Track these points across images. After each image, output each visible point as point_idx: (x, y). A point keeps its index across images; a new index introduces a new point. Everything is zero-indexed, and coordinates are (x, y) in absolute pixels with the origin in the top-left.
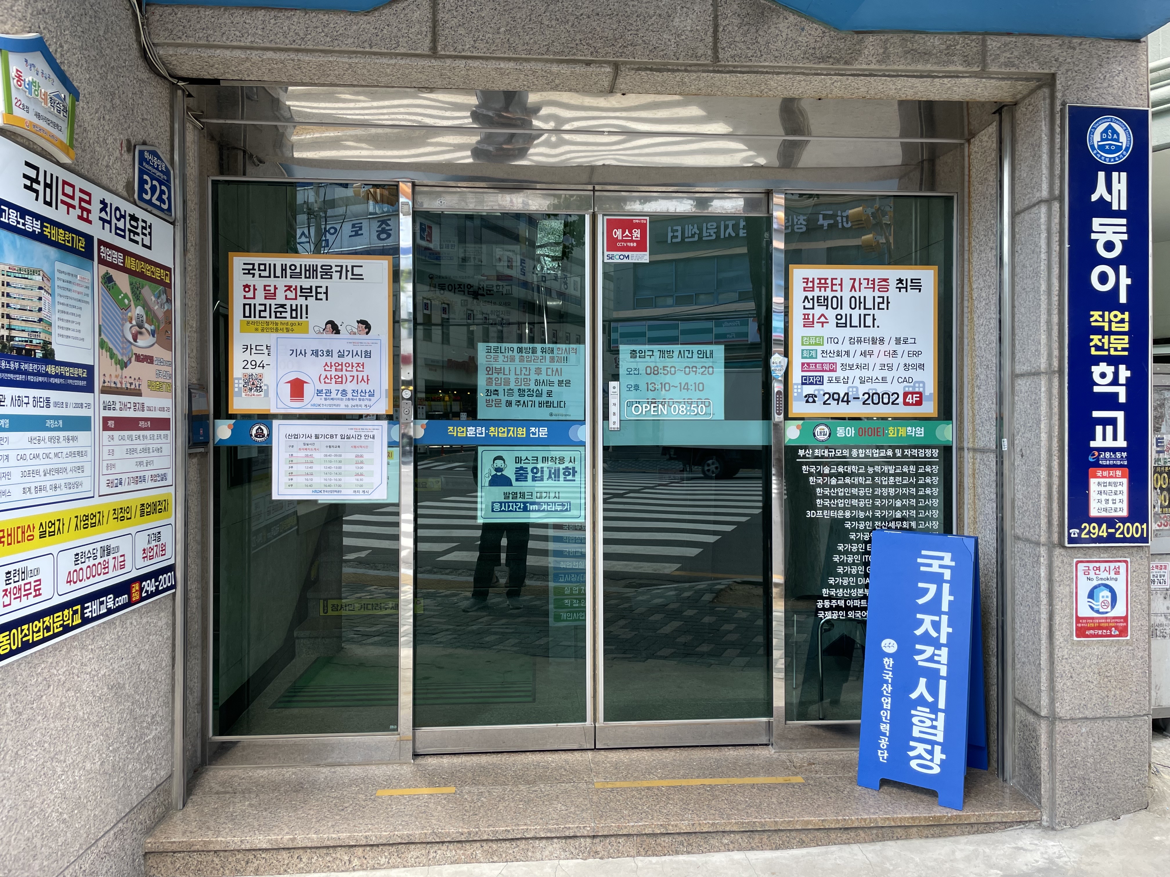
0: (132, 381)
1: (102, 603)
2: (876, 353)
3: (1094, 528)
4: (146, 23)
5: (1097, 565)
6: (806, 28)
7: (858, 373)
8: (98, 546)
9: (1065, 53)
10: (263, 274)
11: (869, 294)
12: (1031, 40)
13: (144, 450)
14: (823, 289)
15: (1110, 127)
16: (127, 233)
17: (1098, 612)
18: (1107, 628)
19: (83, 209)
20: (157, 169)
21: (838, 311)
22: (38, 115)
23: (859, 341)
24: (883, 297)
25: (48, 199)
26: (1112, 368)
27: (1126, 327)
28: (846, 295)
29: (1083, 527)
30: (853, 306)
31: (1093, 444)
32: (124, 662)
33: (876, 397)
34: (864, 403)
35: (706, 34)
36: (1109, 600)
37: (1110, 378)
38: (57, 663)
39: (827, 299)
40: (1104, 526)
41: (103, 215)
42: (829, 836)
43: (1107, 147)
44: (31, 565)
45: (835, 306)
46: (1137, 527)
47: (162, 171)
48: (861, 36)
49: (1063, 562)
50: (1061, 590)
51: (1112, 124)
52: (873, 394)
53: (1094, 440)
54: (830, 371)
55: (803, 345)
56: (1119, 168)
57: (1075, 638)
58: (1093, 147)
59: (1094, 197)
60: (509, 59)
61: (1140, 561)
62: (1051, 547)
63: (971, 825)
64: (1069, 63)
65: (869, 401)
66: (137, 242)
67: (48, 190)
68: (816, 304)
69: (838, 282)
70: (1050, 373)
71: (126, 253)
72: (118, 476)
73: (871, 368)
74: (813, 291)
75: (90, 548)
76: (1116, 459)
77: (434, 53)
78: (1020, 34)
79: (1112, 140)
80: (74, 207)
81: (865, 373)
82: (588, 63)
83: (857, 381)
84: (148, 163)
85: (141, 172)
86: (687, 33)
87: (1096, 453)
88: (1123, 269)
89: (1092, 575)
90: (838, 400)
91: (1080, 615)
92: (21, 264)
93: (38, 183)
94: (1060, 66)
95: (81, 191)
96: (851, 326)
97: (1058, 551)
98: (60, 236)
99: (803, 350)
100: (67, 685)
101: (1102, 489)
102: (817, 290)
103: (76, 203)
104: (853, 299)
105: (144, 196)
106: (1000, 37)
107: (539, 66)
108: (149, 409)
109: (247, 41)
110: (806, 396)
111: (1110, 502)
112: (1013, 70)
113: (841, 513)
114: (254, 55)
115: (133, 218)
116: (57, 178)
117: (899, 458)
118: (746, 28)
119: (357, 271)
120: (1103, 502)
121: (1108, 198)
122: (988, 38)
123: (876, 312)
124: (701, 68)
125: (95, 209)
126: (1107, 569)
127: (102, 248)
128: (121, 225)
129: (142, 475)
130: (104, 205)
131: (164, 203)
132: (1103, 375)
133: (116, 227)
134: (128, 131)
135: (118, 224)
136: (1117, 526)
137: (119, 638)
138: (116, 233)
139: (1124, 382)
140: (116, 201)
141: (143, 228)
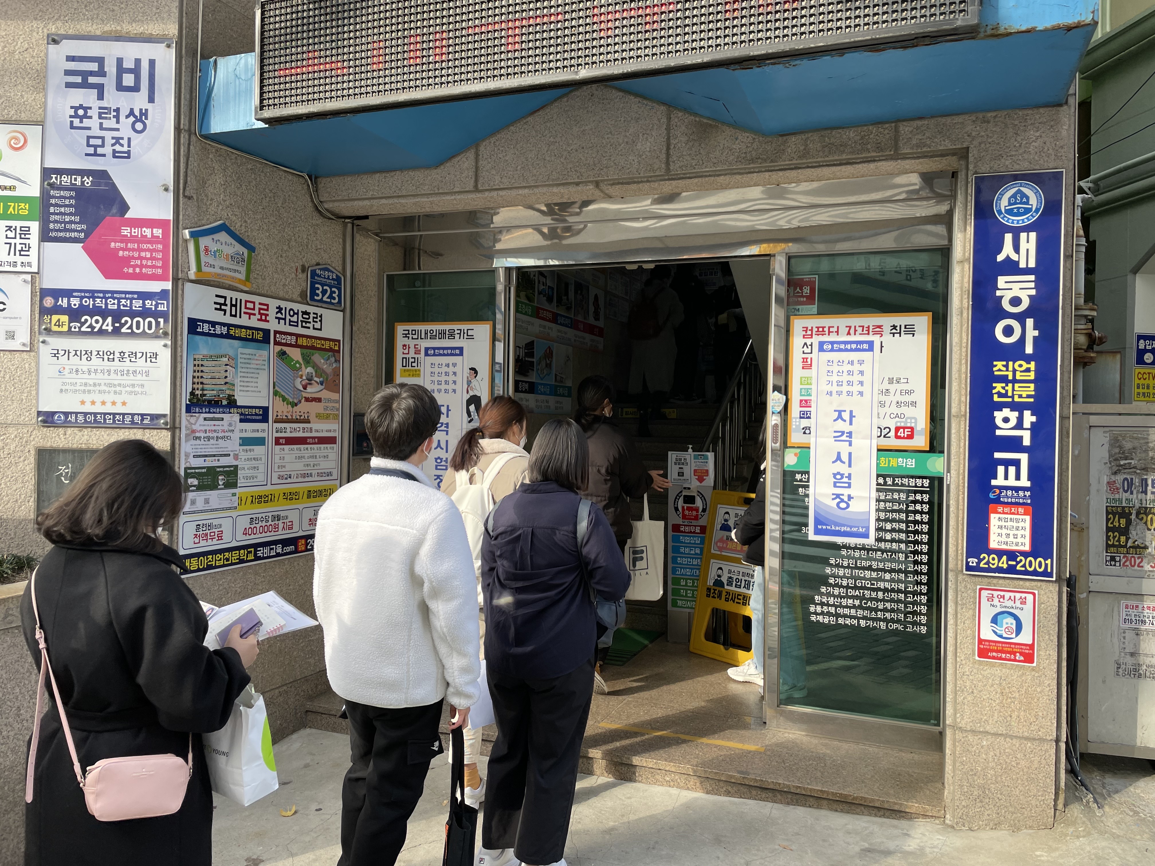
0: (302, 414)
1: (273, 549)
3: (993, 559)
4: (315, 189)
5: (1002, 593)
6: (740, 137)
9: (978, 128)
10: (415, 337)
12: (943, 120)
13: (311, 457)
14: (821, 336)
15: (1020, 191)
16: (300, 323)
17: (1001, 636)
18: (1010, 653)
19: (261, 315)
20: (328, 278)
22: (222, 268)
25: (233, 313)
26: (1016, 414)
27: (1032, 376)
29: (982, 557)
31: (994, 482)
32: (291, 587)
35: (661, 152)
36: (1014, 627)
37: (1013, 422)
38: (235, 580)
40: (1005, 558)
41: (279, 315)
42: (750, 792)
44: (215, 522)
46: (1040, 563)
47: (333, 279)
48: (785, 138)
49: (966, 587)
50: (966, 614)
51: (1021, 188)
53: (996, 478)
56: (1027, 229)
57: (977, 658)
58: (1000, 212)
59: (1000, 258)
60: (525, 187)
61: (1049, 595)
63: (879, 808)
64: (982, 136)
66: (309, 328)
67: (234, 308)
69: (835, 329)
70: (960, 416)
71: (298, 336)
72: (288, 473)
74: (812, 338)
75: (264, 515)
76: (1018, 497)
77: (476, 190)
78: (932, 117)
79: (1021, 203)
80: (254, 315)
82: (577, 184)
84: (320, 276)
85: (314, 283)
86: (647, 153)
87: (998, 491)
88: (1030, 322)
89: (996, 601)
91: (982, 637)
92: (212, 353)
93: (226, 305)
94: (973, 140)
95: (260, 304)
98: (243, 333)
99: (801, 389)
101: (1003, 524)
102: (815, 337)
103: (256, 311)
105: (316, 298)
106: (912, 122)
107: (545, 189)
108: (317, 431)
110: (803, 429)
111: (1011, 536)
112: (925, 149)
115: (305, 313)
116: (241, 300)
117: (890, 485)
118: (691, 144)
119: (470, 333)
120: (1004, 536)
121: (1014, 257)
122: (900, 124)
124: (659, 178)
125: (272, 313)
126: (1013, 598)
127: (278, 335)
128: (294, 319)
129: (309, 472)
130: (280, 309)
131: (334, 299)
132: (1006, 420)
133: (290, 321)
134: (304, 260)
135: (292, 319)
136: (1018, 560)
137: (287, 571)
138: (290, 325)
139: (1029, 427)
140: (290, 305)
141: (314, 318)
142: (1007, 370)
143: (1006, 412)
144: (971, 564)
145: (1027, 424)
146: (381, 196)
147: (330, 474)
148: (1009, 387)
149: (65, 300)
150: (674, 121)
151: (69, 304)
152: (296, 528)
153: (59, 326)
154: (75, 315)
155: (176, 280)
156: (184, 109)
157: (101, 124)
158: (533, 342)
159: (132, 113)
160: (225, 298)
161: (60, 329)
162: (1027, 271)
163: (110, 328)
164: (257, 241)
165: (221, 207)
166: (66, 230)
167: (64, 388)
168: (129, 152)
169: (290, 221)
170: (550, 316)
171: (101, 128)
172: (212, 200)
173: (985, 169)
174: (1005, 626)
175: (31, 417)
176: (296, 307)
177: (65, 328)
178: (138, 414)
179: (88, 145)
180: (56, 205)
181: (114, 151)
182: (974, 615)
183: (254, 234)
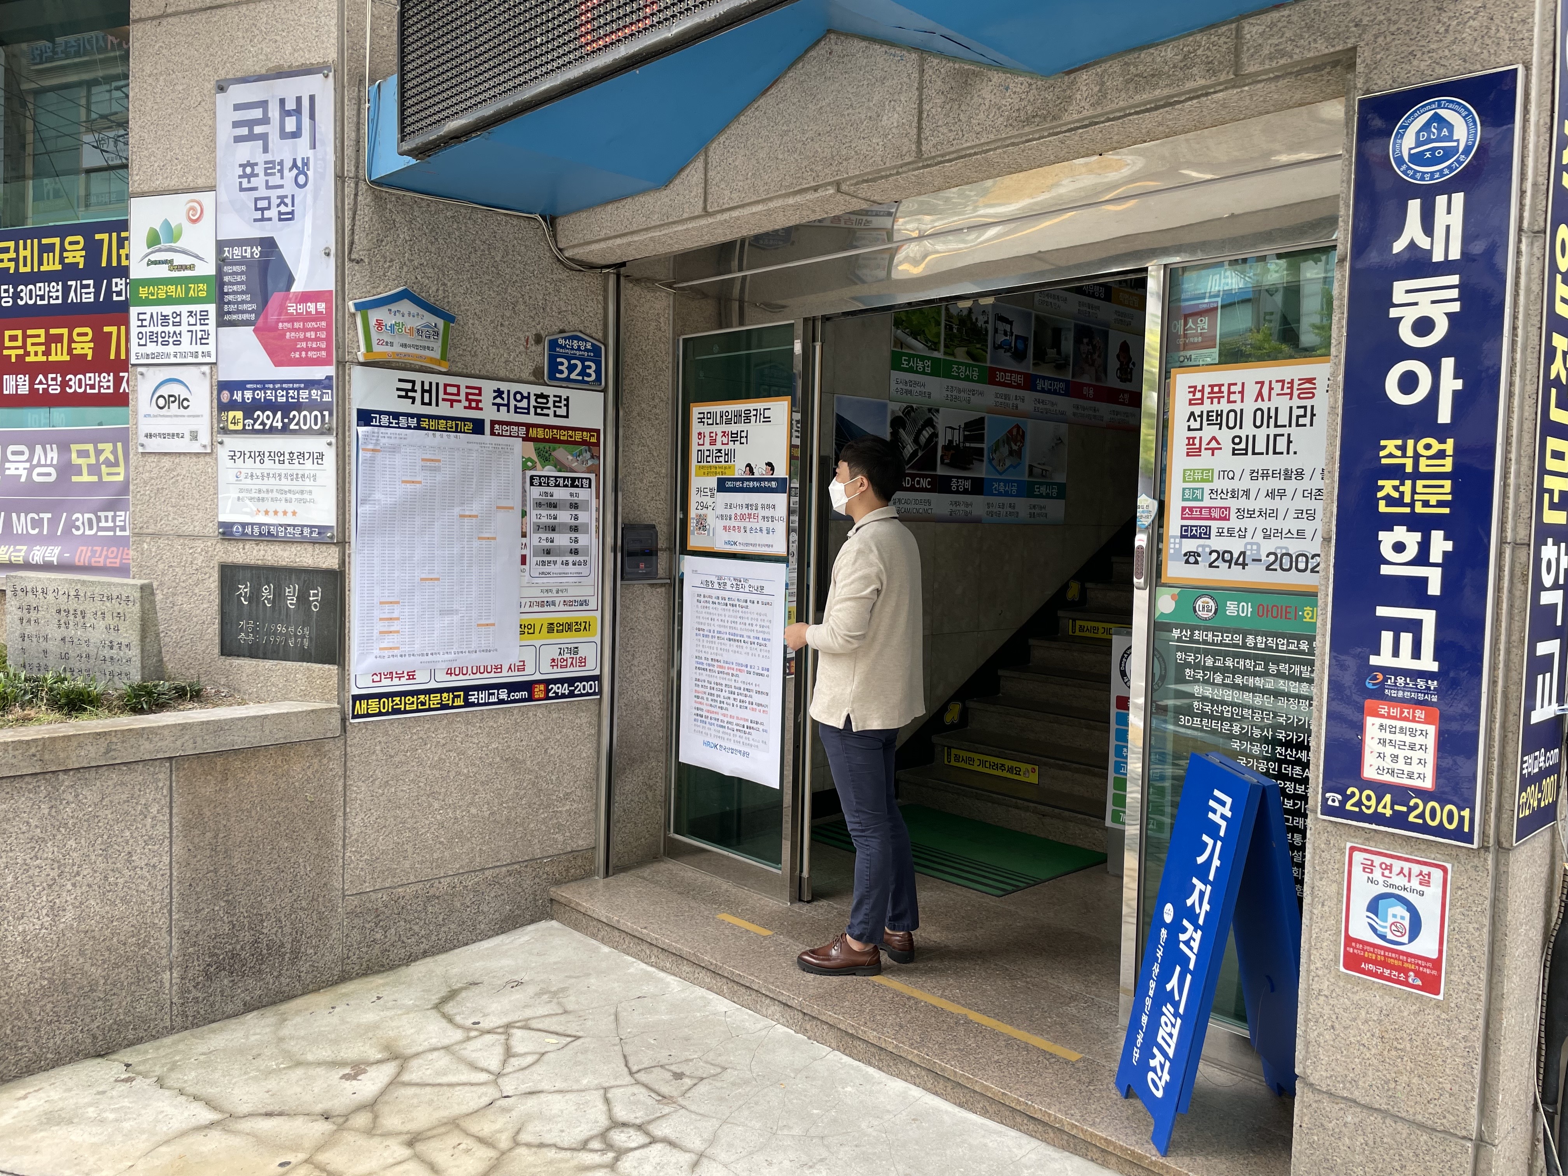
1: (493, 694)
2: (1290, 494)
3: (1369, 798)
5: (1388, 861)
6: (1011, 85)
7: (1261, 523)
9: (1374, 9)
10: (709, 421)
11: (1283, 404)
14: (1215, 400)
15: (1437, 118)
16: (532, 409)
17: (1383, 937)
18: (1400, 969)
19: (470, 401)
20: (579, 349)
21: (1237, 431)
22: (404, 346)
23: (1265, 475)
24: (1305, 408)
25: (426, 400)
26: (1417, 536)
27: (1448, 465)
28: (1249, 406)
29: (1348, 792)
30: (1258, 423)
31: (1374, 660)
32: (524, 743)
33: (1286, 560)
34: (1268, 569)
35: (911, 126)
36: (1406, 923)
37: (1412, 551)
38: (436, 730)
39: (1221, 415)
40: (1388, 798)
41: (499, 400)
42: (1014, 1118)
43: (1428, 155)
45: (1231, 424)
47: (586, 350)
49: (1328, 842)
51: (1439, 111)
52: (1283, 555)
54: (1221, 519)
55: (1184, 481)
56: (1448, 188)
57: (1342, 969)
58: (1400, 161)
61: (1473, 874)
64: (1381, 22)
65: (1276, 566)
66: (548, 415)
67: (426, 395)
68: (1205, 422)
69: (1238, 388)
71: (528, 426)
73: (1281, 515)
74: (1202, 403)
76: (1416, 690)
77: (706, 213)
79: (1438, 139)
80: (460, 401)
81: (1271, 524)
83: (1259, 535)
84: (565, 347)
85: (554, 357)
86: (894, 130)
87: (1380, 677)
88: (1448, 364)
89: (1377, 874)
90: (1230, 562)
91: (1352, 934)
93: (415, 391)
94: (1364, 31)
95: (467, 387)
96: (1254, 453)
98: (442, 424)
99: (1184, 489)
100: (449, 747)
102: (1207, 402)
103: (462, 397)
104: (1259, 413)
105: (558, 375)
110: (1185, 555)
111: (1401, 760)
112: (1282, 62)
113: (1226, 726)
115: (542, 396)
116: (437, 384)
118: (948, 107)
119: (767, 413)
120: (1388, 759)
121: (1423, 242)
122: (1243, 23)
123: (1293, 430)
125: (487, 397)
126: (1406, 872)
127: (497, 426)
128: (524, 404)
129: (550, 600)
130: (499, 393)
131: (589, 375)
132: (1399, 547)
133: (516, 407)
134: (539, 327)
135: (519, 405)
136: (1412, 804)
137: (517, 723)
138: (516, 412)
139: (1440, 561)
140: (514, 387)
141: (555, 402)
142: (1404, 455)
143: (1400, 533)
144: (1330, 803)
145: (1436, 556)
146: (613, 234)
147: (586, 602)
148: (1407, 487)
149: (240, 393)
150: (929, 74)
151: (243, 398)
152: (530, 669)
153: (235, 424)
154: (249, 410)
155: (341, 364)
156: (349, 151)
157: (267, 183)
158: (982, 420)
159: (295, 165)
160: (413, 382)
161: (236, 428)
162: (1446, 268)
163: (280, 425)
164: (463, 308)
165: (405, 269)
166: (239, 312)
167: (241, 495)
168: (292, 213)
169: (515, 278)
170: (1020, 380)
171: (268, 187)
172: (392, 261)
173: (1385, 82)
174: (1391, 920)
175: (212, 529)
176: (525, 389)
177: (240, 427)
178: (307, 526)
179: (257, 209)
180: (228, 283)
181: (280, 213)
182: (1339, 894)
183: (458, 299)
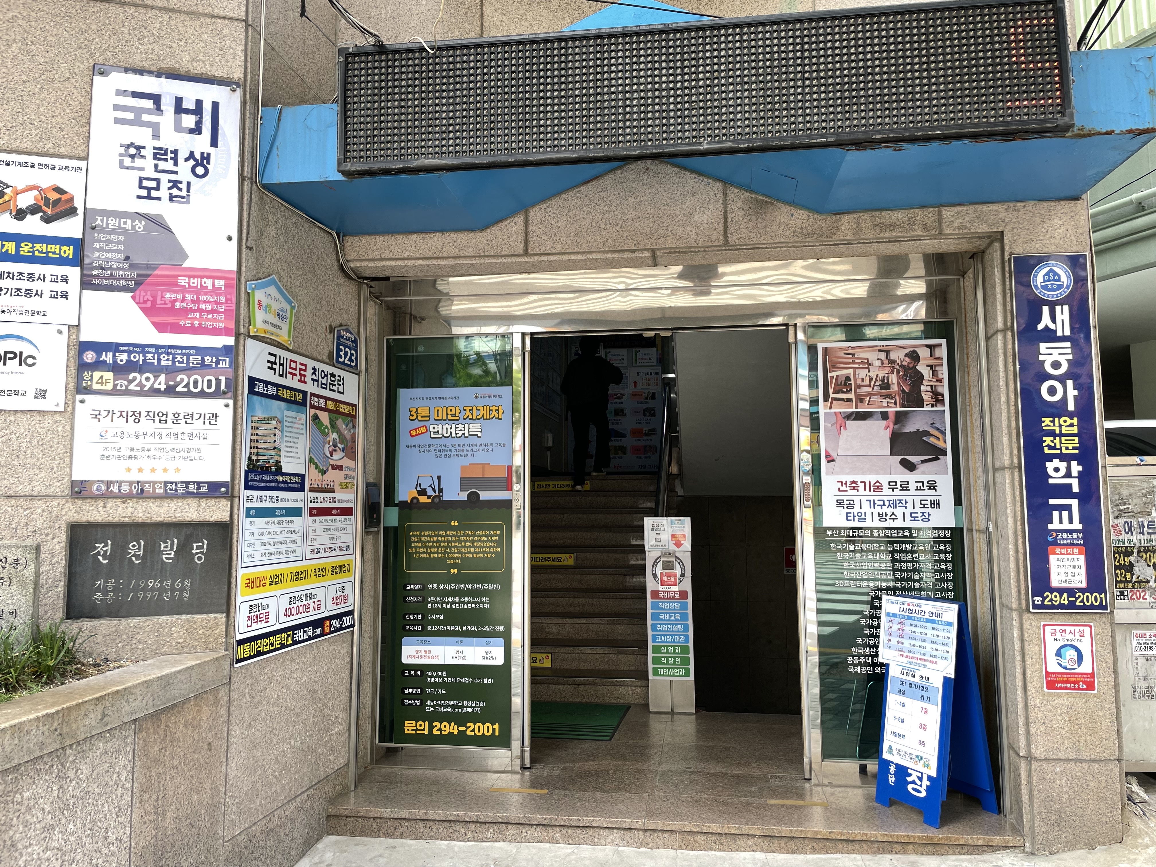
0: (329, 482)
1: (306, 631)
3: (1056, 596)
4: (343, 249)
5: (1063, 628)
6: (795, 214)
8: (304, 593)
12: (980, 207)
13: (335, 529)
15: (1051, 270)
16: (328, 386)
17: (1065, 668)
18: (1075, 682)
19: (302, 375)
20: (349, 340)
22: (271, 325)
25: (281, 373)
26: (1065, 464)
27: (1075, 430)
29: (1045, 595)
31: (1050, 526)
32: (318, 675)
35: (718, 225)
36: (1076, 658)
37: (1063, 472)
38: (277, 668)
40: (1065, 595)
41: (313, 376)
42: (836, 846)
43: (1050, 286)
44: (264, 602)
46: (1096, 597)
47: (352, 341)
48: (838, 216)
49: (1031, 624)
50: (1031, 649)
51: (1053, 268)
56: (1061, 303)
57: (1046, 690)
58: (1036, 287)
59: (1040, 327)
61: (1103, 626)
62: (1021, 612)
66: (334, 391)
67: (281, 367)
70: (1011, 468)
71: (327, 399)
72: (318, 547)
75: (299, 594)
76: (1073, 539)
77: (526, 253)
78: (970, 204)
79: (1054, 280)
80: (296, 375)
82: (633, 252)
84: (343, 338)
85: (338, 344)
86: (704, 225)
87: (1054, 534)
88: (1070, 383)
89: (1058, 636)
91: (1049, 670)
92: (265, 415)
93: (276, 364)
94: (1007, 225)
95: (301, 364)
97: (1026, 616)
98: (288, 395)
100: (282, 684)
101: (1061, 564)
103: (297, 372)
105: (340, 359)
106: (953, 208)
108: (339, 501)
109: (406, 255)
111: (1069, 575)
112: (966, 231)
113: (865, 583)
114: (410, 263)
115: (333, 375)
116: (287, 359)
118: (748, 218)
120: (1063, 575)
121: (1052, 326)
122: (943, 209)
124: (716, 249)
125: (309, 373)
126: (1072, 632)
127: (312, 398)
128: (324, 381)
129: (333, 546)
130: (314, 370)
131: (352, 361)
132: (1057, 470)
133: (321, 383)
134: (330, 319)
136: (1077, 596)
137: (315, 657)
138: (321, 387)
139: (1077, 475)
140: (321, 367)
141: (338, 380)
142: (1054, 425)
143: (1056, 463)
144: (1036, 602)
145: (1075, 473)
147: (348, 547)
148: (1057, 441)
149: (110, 355)
150: (731, 196)
151: (114, 359)
152: (323, 608)
153: (102, 384)
154: (121, 371)
156: (247, 155)
157: (156, 166)
159: (192, 155)
161: (103, 387)
163: (163, 387)
164: (298, 298)
165: (273, 261)
166: (112, 277)
167: (106, 453)
168: (187, 197)
171: (156, 169)
172: (266, 252)
173: (1019, 250)
174: (1068, 658)
176: (325, 368)
177: (110, 387)
178: (194, 482)
179: (141, 187)
180: (101, 250)
181: (171, 195)
182: (1040, 650)
183: (296, 290)
